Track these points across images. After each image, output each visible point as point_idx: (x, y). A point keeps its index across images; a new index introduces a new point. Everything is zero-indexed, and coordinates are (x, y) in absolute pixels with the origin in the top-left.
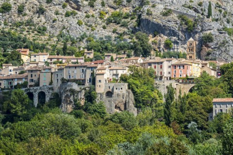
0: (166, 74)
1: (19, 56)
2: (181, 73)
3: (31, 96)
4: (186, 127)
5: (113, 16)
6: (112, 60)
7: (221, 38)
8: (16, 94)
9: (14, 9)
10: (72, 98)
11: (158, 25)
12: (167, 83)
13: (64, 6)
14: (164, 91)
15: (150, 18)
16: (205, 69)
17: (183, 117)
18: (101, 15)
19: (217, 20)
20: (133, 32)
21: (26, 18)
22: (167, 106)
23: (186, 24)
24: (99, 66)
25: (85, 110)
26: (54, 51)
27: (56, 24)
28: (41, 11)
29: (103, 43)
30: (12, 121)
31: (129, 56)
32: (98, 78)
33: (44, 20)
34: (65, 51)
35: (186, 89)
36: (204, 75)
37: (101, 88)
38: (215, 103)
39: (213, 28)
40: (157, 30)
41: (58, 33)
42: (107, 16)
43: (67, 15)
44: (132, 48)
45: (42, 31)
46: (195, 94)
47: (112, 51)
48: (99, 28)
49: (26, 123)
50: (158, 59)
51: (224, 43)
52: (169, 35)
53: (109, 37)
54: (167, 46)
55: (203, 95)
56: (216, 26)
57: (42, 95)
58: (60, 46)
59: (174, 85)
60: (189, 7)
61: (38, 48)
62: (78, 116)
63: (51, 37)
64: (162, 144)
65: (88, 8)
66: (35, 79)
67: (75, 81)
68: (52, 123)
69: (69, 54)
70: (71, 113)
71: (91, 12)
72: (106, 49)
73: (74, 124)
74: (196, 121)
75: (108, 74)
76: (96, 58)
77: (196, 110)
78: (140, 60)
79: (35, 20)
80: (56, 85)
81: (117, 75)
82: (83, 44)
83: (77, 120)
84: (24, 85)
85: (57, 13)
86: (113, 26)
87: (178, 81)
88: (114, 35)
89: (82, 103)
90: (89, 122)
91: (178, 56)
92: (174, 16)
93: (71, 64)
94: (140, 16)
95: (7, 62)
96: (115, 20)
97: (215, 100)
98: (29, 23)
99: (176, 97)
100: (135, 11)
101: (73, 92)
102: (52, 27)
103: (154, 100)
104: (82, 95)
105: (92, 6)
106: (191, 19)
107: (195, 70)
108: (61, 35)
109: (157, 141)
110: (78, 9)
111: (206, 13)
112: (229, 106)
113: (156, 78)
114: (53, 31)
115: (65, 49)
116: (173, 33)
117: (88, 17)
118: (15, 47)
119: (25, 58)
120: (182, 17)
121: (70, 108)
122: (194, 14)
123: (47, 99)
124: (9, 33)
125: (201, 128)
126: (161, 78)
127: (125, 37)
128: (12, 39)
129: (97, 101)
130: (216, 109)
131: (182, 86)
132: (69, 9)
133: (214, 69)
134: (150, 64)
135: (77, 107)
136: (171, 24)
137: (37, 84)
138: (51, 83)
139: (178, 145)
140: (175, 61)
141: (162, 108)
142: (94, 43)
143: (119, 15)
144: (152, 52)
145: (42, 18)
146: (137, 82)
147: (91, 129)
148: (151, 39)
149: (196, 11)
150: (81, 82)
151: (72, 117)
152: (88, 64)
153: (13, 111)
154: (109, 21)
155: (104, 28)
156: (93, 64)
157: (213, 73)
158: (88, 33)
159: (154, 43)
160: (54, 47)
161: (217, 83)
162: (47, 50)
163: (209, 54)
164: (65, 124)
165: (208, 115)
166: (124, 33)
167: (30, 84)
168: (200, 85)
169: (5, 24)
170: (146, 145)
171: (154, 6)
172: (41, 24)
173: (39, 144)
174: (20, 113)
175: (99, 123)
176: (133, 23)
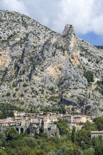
0: (72, 121)
1: (13, 113)
2: (78, 121)
3: (18, 129)
4: (80, 143)
5: (51, 97)
6: (50, 115)
7: (94, 107)
8: (12, 129)
9: (12, 95)
10: (34, 131)
11: (69, 101)
12: (73, 125)
13: (31, 94)
14: (71, 128)
15: (66, 98)
16: (88, 119)
17: (79, 139)
18: (46, 97)
19: (92, 100)
20: (59, 104)
21: (16, 98)
22: (73, 134)
23: (80, 101)
24: (45, 118)
25: (40, 136)
26: (27, 111)
27: (28, 101)
28: (22, 96)
29: (47, 108)
30: (10, 140)
31: (57, 114)
32: (45, 122)
33: (23, 99)
34: (31, 111)
35: (80, 127)
36: (87, 121)
37: (46, 127)
38: (92, 133)
39: (91, 103)
40: (69, 103)
41: (29, 104)
42: (48, 98)
43: (33, 97)
44: (59, 110)
45: (22, 103)
46: (84, 129)
47: (50, 112)
48: (45, 102)
49: (16, 141)
50: (69, 115)
51: (95, 109)
52: (73, 105)
53: (49, 106)
54: (73, 110)
55: (87, 130)
56: (92, 102)
57: (22, 129)
58: (30, 109)
59: (75, 125)
60: (81, 94)
61: (20, 110)
62: (36, 138)
63: (26, 106)
64: (70, 150)
65: (41, 94)
66: (19, 123)
67: (36, 124)
68: (26, 141)
69: (33, 113)
70: (34, 137)
71: (42, 96)
72: (48, 110)
73: (35, 141)
74: (84, 140)
75: (49, 121)
76: (44, 114)
77: (84, 136)
78: (62, 115)
79: (20, 99)
80: (28, 125)
81: (52, 121)
82: (39, 109)
83: (36, 140)
84: (15, 125)
85: (28, 96)
86: (51, 101)
87: (77, 124)
88: (51, 105)
89: (38, 132)
90: (41, 141)
91: (77, 114)
92: (75, 98)
93: (34, 117)
94: (62, 98)
95: (8, 116)
96: (52, 99)
97: (92, 132)
98: (18, 100)
99: (76, 130)
100: (60, 96)
101: (34, 128)
102: (27, 102)
103: (67, 131)
104: (38, 129)
105: (43, 93)
106: (82, 99)
107: (84, 119)
108: (30, 105)
109: (68, 149)
110: (37, 95)
111: (88, 97)
112: (97, 135)
113: (68, 123)
114: (27, 103)
115: (31, 110)
116: (75, 105)
117: (41, 98)
118: (12, 110)
119: (15, 114)
120: (78, 98)
121: (33, 135)
122: (83, 97)
123: (24, 131)
124: (9, 104)
125: (86, 144)
126: (70, 123)
127: (56, 106)
128: (10, 107)
129: (44, 132)
130: (92, 136)
131: (79, 126)
132: (33, 95)
133: (91, 119)
134: (66, 117)
135: (36, 134)
136: (74, 101)
137: (20, 125)
138: (26, 125)
139: (77, 150)
140: (76, 116)
141: (70, 135)
142: (43, 108)
143: (53, 97)
144: (67, 112)
145: (23, 98)
146: (61, 124)
147: (42, 143)
148: (66, 107)
149: (84, 96)
150: (38, 124)
151: (34, 138)
152: (41, 117)
153: (10, 136)
154: (49, 100)
155: (47, 102)
156: (42, 117)
157: (91, 121)
158: (41, 104)
159: (67, 108)
160: (27, 110)
161: (93, 125)
162: (24, 111)
163: (89, 113)
164: (31, 141)
165: (89, 138)
166: (55, 104)
167: (17, 125)
168: (86, 126)
169: (8, 101)
170: (64, 150)
171: (67, 94)
172: (22, 101)
173: (21, 149)
174: (13, 137)
175: (45, 141)
176: (59, 100)
